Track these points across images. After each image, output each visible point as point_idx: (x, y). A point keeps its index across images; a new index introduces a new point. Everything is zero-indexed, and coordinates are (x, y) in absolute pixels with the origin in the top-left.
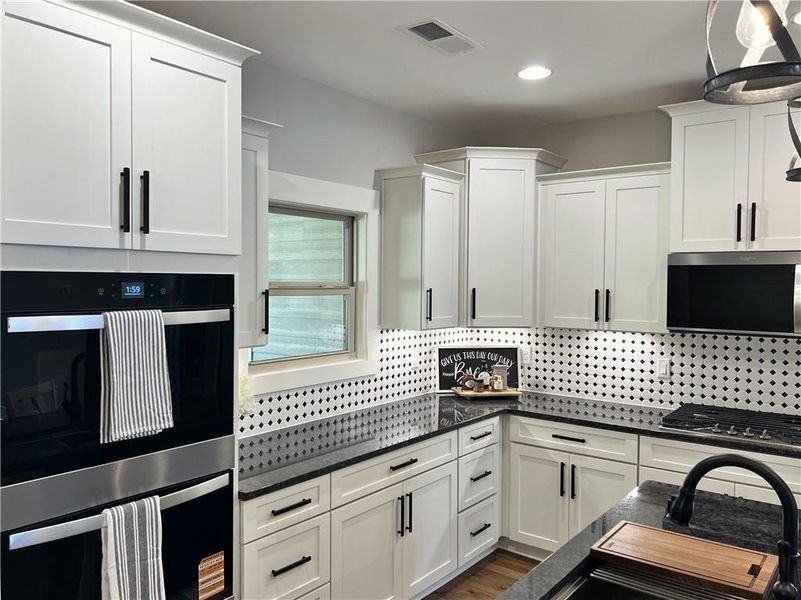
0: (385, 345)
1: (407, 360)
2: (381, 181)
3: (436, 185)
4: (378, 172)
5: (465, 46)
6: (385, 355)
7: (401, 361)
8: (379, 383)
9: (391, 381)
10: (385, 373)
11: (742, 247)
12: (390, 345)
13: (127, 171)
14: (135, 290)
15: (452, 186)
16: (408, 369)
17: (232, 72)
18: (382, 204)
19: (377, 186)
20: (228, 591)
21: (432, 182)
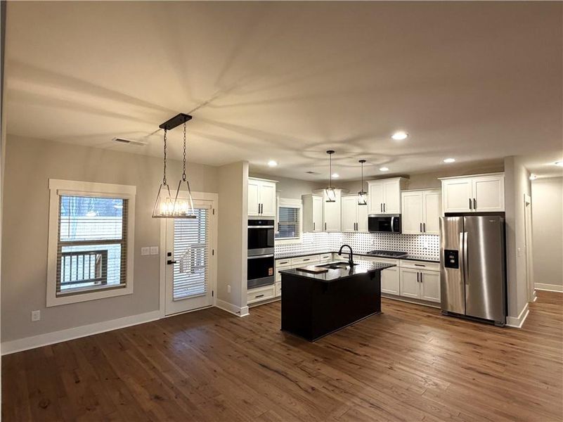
0: (304, 236)
1: (310, 240)
2: (303, 197)
6: (303, 239)
7: (307, 241)
8: (302, 245)
9: (306, 245)
10: (304, 243)
12: (306, 236)
13: (259, 204)
14: (260, 222)
15: (320, 198)
16: (311, 242)
17: (274, 185)
18: (303, 203)
19: (302, 199)
20: (273, 275)
21: (315, 198)
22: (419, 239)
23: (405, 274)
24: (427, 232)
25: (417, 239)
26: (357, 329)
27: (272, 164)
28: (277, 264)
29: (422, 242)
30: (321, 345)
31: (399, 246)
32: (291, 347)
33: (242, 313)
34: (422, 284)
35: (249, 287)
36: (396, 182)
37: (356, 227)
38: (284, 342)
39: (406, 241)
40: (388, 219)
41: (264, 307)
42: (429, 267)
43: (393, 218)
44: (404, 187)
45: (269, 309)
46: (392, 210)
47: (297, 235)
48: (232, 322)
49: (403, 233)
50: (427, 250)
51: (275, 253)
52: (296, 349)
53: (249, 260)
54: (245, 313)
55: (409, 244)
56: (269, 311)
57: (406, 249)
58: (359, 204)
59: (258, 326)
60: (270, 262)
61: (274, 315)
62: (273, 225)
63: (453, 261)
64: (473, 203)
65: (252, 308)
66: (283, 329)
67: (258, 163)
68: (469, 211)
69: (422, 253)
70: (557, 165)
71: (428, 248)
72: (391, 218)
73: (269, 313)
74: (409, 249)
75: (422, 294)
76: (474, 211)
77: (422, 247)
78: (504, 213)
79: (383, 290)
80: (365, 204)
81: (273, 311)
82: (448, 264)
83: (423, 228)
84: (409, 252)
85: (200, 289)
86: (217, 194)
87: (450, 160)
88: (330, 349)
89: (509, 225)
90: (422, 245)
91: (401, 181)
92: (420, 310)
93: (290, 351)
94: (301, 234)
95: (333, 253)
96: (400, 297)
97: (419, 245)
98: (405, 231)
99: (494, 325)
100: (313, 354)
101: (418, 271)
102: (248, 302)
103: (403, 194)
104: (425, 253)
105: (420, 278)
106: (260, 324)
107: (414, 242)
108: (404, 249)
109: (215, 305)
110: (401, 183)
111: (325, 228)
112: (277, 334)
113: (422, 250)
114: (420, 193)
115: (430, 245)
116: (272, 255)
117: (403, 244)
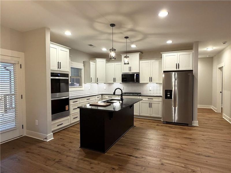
0: (85, 86)
1: (88, 88)
2: (84, 62)
3: (92, 64)
4: (83, 61)
5: (95, 47)
6: (85, 87)
7: (87, 88)
8: (84, 91)
9: (86, 91)
10: (85, 90)
11: (130, 72)
12: (86, 86)
13: (58, 62)
14: (59, 75)
15: (94, 64)
16: (88, 89)
17: (68, 51)
18: (84, 66)
19: (83, 63)
20: (69, 110)
21: (91, 63)
22: (147, 86)
23: (142, 103)
24: (153, 81)
25: (146, 86)
26: (126, 138)
27: (68, 33)
28: (71, 102)
29: (149, 87)
30: (112, 155)
31: (137, 90)
32: (93, 161)
33: (48, 138)
34: (151, 108)
35: (53, 119)
36: (137, 55)
37: (114, 80)
38: (85, 157)
39: (141, 87)
40: (133, 75)
41: (63, 131)
42: (155, 99)
43: (135, 75)
44: (141, 58)
45: (68, 132)
46: (134, 70)
47: (80, 85)
48: (41, 147)
49: (140, 82)
50: (151, 91)
51: (70, 96)
52: (96, 162)
53: (52, 101)
54: (50, 138)
55: (142, 88)
56: (68, 134)
57: (140, 91)
58: (125, 64)
59: (62, 147)
60: (66, 102)
61: (72, 137)
62: (68, 77)
63: (169, 96)
64: (178, 66)
65: (56, 133)
66: (82, 146)
67: (57, 31)
68: (176, 70)
69: (149, 93)
70: (208, 50)
71: (152, 90)
72: (134, 74)
73: (68, 136)
74: (142, 91)
75: (151, 113)
76: (178, 70)
77: (149, 90)
78: (192, 71)
79: (135, 114)
80: (128, 64)
81: (71, 134)
82: (166, 97)
83: (151, 79)
84: (142, 92)
85: (12, 125)
86: (23, 53)
87: (169, 42)
88: (118, 157)
89: (195, 76)
90: (149, 88)
91: (140, 54)
92: (152, 122)
93: (92, 165)
94: (83, 84)
95: (102, 95)
96: (140, 116)
97: (147, 88)
98: (141, 81)
99: (188, 126)
100: (109, 163)
101: (149, 102)
102: (53, 130)
103: (141, 62)
104: (150, 93)
105: (150, 105)
106: (63, 145)
107: (145, 87)
108: (139, 91)
109: (25, 135)
110: (140, 55)
111: (97, 81)
112: (78, 151)
113: (149, 91)
114: (149, 61)
115: (153, 89)
116: (68, 97)
117: (139, 88)
